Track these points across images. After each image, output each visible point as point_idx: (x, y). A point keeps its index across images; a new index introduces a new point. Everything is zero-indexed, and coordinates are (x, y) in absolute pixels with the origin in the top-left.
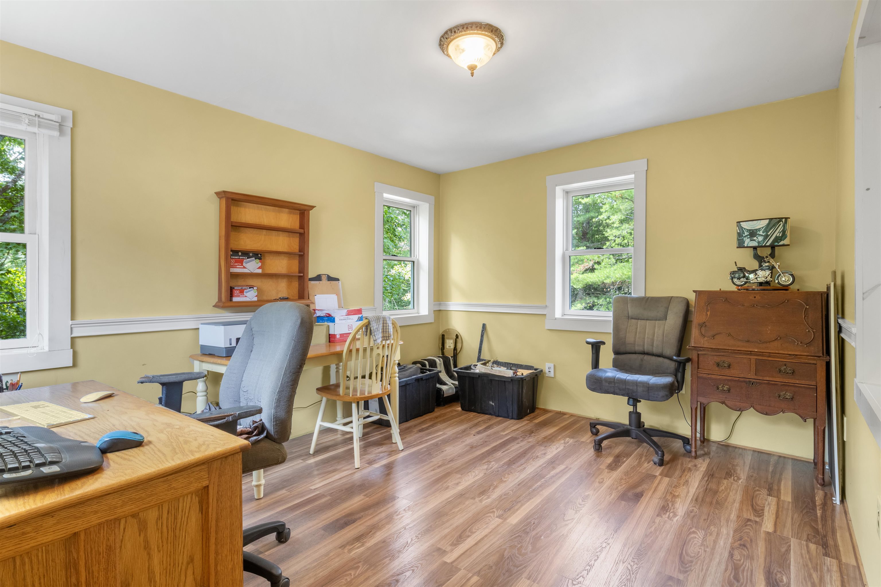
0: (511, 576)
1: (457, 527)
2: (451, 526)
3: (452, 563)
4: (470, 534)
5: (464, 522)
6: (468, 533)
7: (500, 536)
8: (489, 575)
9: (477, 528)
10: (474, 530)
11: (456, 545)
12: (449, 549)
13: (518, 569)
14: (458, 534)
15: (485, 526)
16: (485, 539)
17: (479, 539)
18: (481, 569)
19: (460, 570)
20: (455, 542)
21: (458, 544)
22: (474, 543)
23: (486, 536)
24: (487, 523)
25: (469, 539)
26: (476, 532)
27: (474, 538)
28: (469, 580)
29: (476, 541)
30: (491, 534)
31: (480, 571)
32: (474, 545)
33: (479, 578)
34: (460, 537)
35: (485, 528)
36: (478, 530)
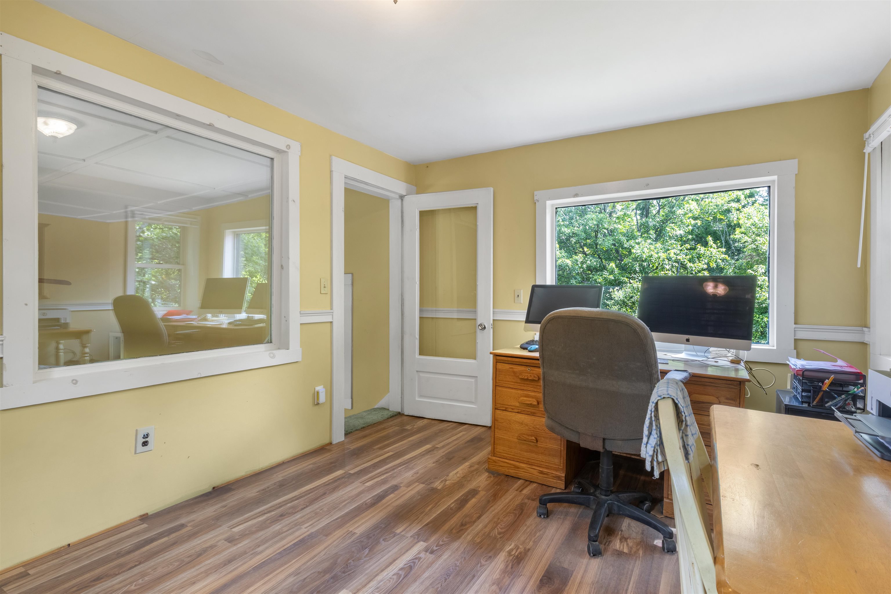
0: (368, 534)
1: (415, 580)
2: (423, 582)
3: (419, 541)
4: (400, 572)
5: (407, 588)
6: (402, 573)
7: (367, 572)
8: (387, 534)
9: (391, 580)
10: (395, 577)
11: (416, 559)
12: (422, 555)
13: (360, 540)
14: (413, 572)
15: (381, 583)
16: (384, 567)
17: (391, 566)
18: (393, 538)
19: (411, 537)
20: (417, 561)
21: (413, 559)
22: (396, 561)
23: (382, 571)
24: (377, 588)
25: (401, 566)
26: (393, 575)
27: (396, 567)
28: (404, 530)
29: (394, 563)
30: (376, 573)
31: (394, 537)
32: (397, 559)
33: (396, 531)
34: (411, 568)
35: (381, 581)
36: (390, 578)
